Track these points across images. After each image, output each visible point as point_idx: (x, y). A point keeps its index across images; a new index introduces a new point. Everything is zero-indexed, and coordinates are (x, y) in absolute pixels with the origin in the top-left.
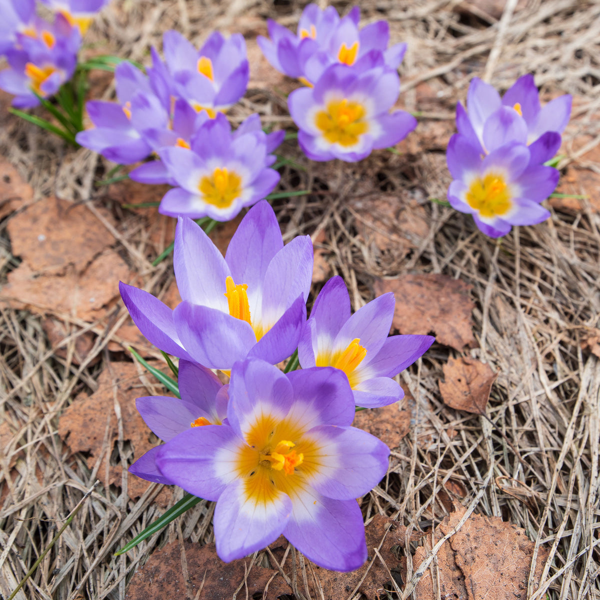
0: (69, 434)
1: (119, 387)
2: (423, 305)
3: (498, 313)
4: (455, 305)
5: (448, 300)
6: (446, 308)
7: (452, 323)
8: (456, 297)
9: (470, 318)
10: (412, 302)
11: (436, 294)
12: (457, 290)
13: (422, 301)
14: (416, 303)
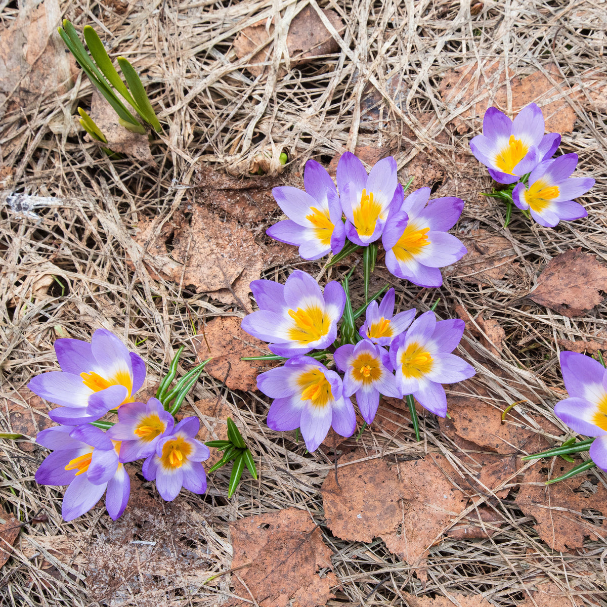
0: (566, 546)
1: (539, 503)
2: (570, 283)
3: (600, 244)
4: (585, 265)
5: (578, 267)
6: (584, 271)
7: (599, 277)
8: (579, 261)
9: (600, 263)
10: (564, 287)
11: (567, 269)
12: (574, 257)
13: (566, 282)
14: (566, 285)
